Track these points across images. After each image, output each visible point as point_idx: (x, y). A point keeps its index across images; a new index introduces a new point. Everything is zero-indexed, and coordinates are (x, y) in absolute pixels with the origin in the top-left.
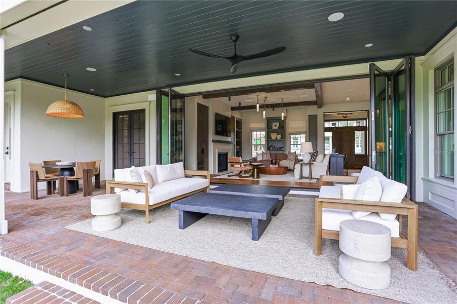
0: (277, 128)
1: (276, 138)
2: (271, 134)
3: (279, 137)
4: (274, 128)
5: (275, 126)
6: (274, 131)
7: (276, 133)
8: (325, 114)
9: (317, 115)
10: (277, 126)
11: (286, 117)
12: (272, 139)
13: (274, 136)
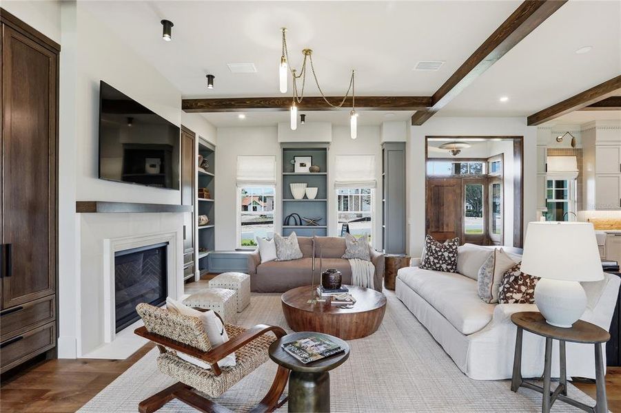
0: (305, 170)
1: (305, 197)
2: (291, 185)
3: (312, 193)
4: (299, 170)
5: (302, 165)
6: (301, 178)
7: (305, 185)
8: (429, 139)
9: (405, 143)
10: (305, 166)
11: (328, 143)
12: (294, 198)
13: (298, 190)
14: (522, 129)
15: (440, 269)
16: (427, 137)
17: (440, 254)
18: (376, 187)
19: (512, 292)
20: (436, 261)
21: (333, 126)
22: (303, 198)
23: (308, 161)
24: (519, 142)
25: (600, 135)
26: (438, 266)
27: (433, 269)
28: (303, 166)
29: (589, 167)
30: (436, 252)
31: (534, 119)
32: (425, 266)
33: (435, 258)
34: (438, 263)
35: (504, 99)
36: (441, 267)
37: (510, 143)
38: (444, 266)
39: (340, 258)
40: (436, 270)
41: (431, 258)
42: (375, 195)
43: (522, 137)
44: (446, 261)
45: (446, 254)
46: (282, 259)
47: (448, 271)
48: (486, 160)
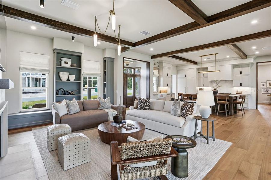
0: (68, 65)
1: (68, 79)
2: (60, 73)
3: (72, 78)
4: (64, 65)
6: (65, 70)
7: (68, 73)
8: (125, 59)
9: (114, 58)
10: (67, 63)
11: (82, 53)
12: (61, 80)
13: (64, 76)
14: (149, 59)
15: (146, 109)
16: (124, 58)
17: (145, 103)
18: (101, 76)
19: (188, 112)
20: (144, 106)
21: (84, 46)
22: (67, 80)
23: (69, 61)
24: (148, 64)
25: (164, 64)
26: (145, 108)
27: (143, 109)
28: (66, 63)
29: (161, 74)
30: (144, 103)
31: (153, 57)
32: (140, 108)
33: (144, 105)
34: (145, 107)
35: (152, 49)
36: (146, 108)
37: (145, 64)
38: (147, 108)
39: (97, 109)
40: (144, 109)
41: (143, 105)
42: (100, 80)
43: (150, 62)
44: (148, 106)
45: (147, 103)
46: (72, 113)
47: (148, 109)
48: (134, 68)
